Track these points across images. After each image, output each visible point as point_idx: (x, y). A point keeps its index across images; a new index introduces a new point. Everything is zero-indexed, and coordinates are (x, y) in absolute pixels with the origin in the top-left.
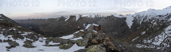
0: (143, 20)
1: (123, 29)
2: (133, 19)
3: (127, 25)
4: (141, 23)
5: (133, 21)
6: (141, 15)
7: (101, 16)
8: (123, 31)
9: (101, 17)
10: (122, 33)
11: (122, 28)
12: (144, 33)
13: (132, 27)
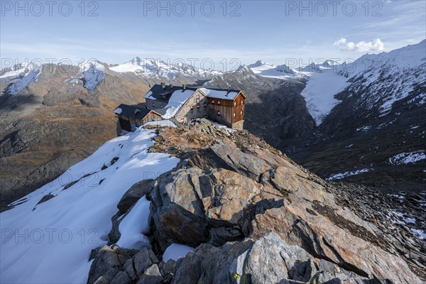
0: (412, 95)
1: (285, 123)
2: (342, 84)
3: (305, 110)
4: (388, 105)
5: (337, 97)
6: (401, 65)
7: (201, 72)
8: (286, 132)
9: (198, 75)
10: (280, 140)
11: (282, 120)
12: (409, 159)
13: (328, 120)
